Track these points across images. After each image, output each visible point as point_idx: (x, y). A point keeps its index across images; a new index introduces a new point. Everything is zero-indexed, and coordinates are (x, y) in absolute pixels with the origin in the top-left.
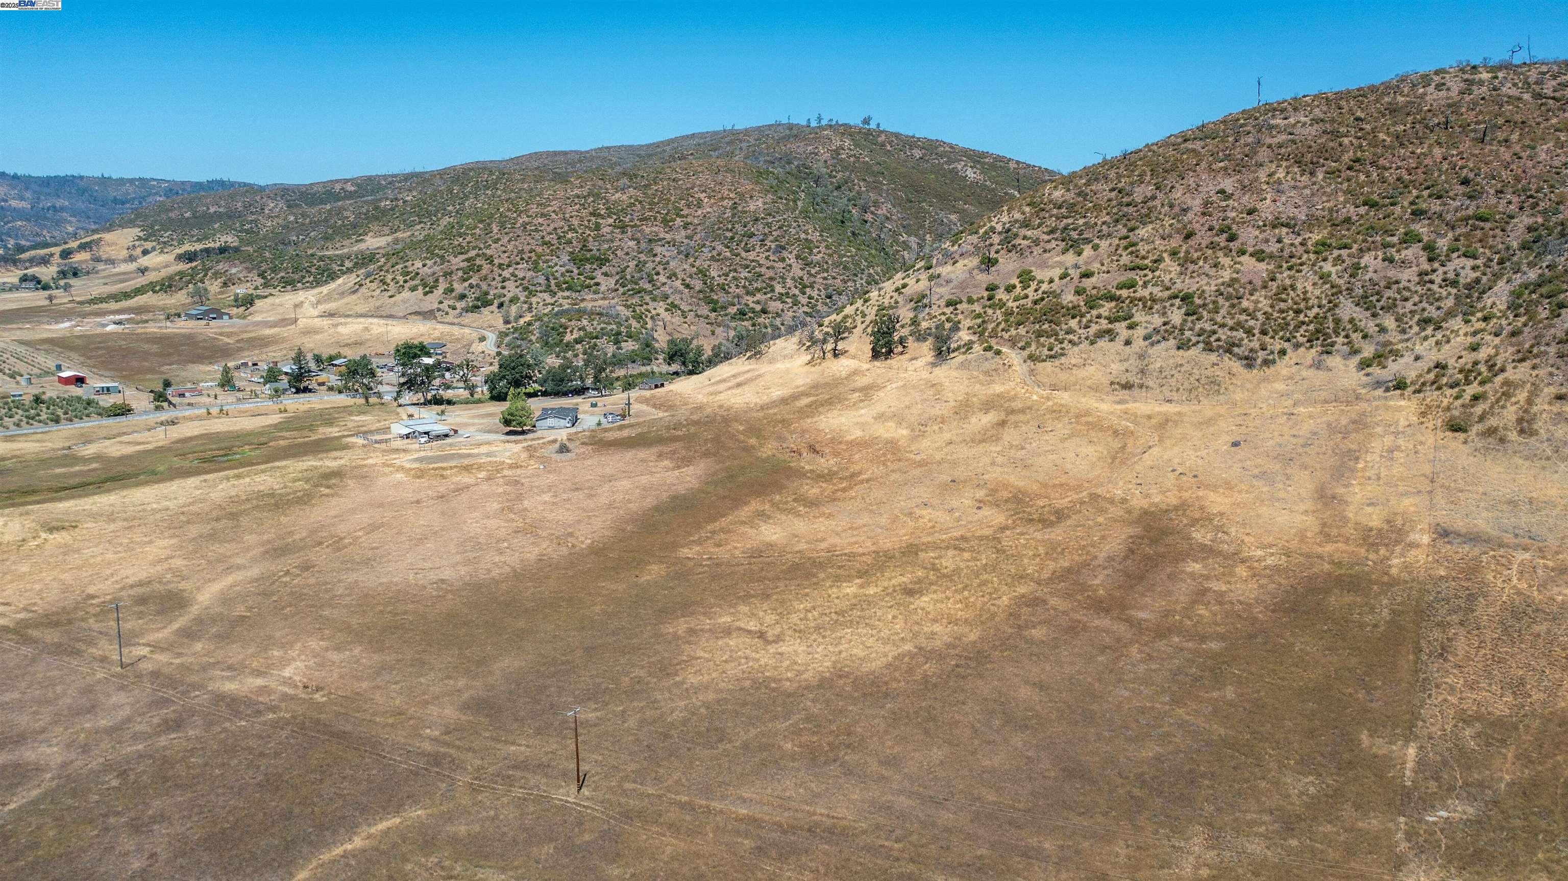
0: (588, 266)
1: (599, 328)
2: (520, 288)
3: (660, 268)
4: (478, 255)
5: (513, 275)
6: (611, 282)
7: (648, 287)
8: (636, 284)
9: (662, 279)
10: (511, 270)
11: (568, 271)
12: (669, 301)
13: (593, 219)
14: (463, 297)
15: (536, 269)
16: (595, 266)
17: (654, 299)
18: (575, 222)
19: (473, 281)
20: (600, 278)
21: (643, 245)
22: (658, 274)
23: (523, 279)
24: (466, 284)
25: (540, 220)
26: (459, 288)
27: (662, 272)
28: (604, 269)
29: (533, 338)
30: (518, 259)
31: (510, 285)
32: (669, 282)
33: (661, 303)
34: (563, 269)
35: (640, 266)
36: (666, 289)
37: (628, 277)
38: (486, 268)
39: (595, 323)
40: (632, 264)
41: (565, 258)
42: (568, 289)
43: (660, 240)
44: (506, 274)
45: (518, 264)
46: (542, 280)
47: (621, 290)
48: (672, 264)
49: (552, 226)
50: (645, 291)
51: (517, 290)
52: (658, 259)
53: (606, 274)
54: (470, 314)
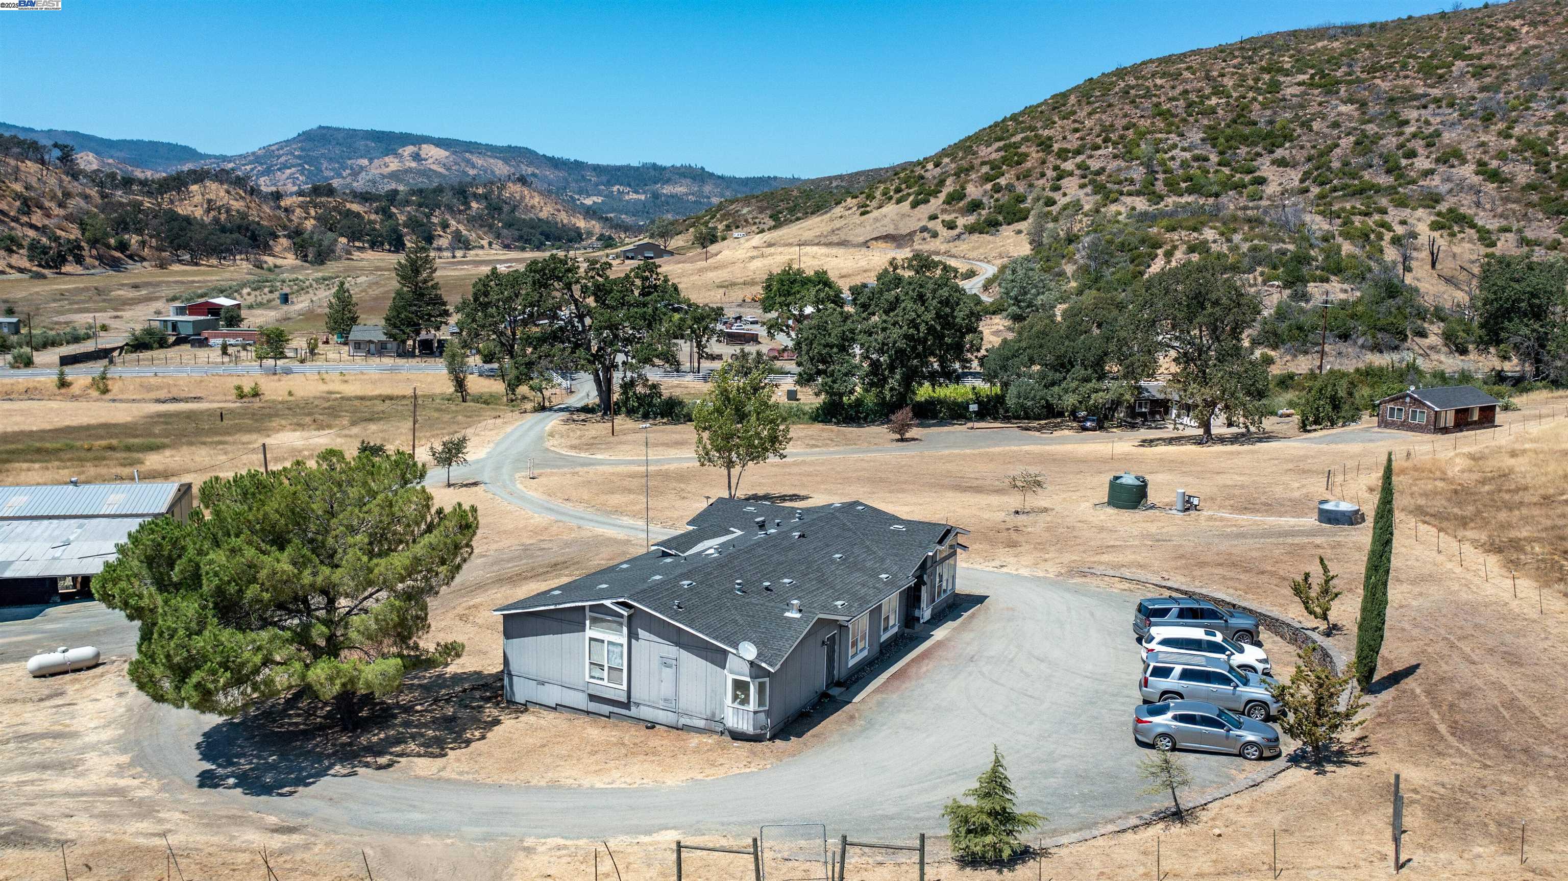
0: (1243, 151)
1: (1245, 247)
2: (1089, 189)
3: (1418, 145)
4: (1026, 139)
5: (1081, 166)
6: (1294, 177)
7: (1384, 180)
8: (1354, 176)
9: (1422, 163)
10: (1079, 159)
11: (1196, 159)
12: (1443, 207)
13: (1267, 77)
14: (975, 206)
15: (1128, 155)
16: (1259, 149)
17: (1402, 204)
18: (1229, 82)
19: (1002, 181)
20: (1266, 168)
21: (1374, 109)
22: (1412, 154)
23: (1099, 172)
24: (989, 186)
25: (1159, 82)
26: (973, 191)
27: (1420, 151)
28: (1279, 153)
29: (1069, 269)
30: (1099, 141)
31: (1071, 185)
32: (1442, 168)
33: (1420, 212)
34: (1188, 155)
35: (1364, 144)
36: (1435, 182)
37: (1336, 165)
38: (1034, 154)
39: (1237, 238)
40: (1347, 142)
41: (1195, 136)
42: (1190, 191)
43: (1417, 97)
44: (1069, 165)
45: (1097, 148)
46: (1138, 173)
47: (1315, 190)
48: (1448, 137)
49: (1180, 89)
50: (1378, 190)
51: (1081, 193)
52: (1409, 130)
53: (1282, 163)
54: (976, 236)
